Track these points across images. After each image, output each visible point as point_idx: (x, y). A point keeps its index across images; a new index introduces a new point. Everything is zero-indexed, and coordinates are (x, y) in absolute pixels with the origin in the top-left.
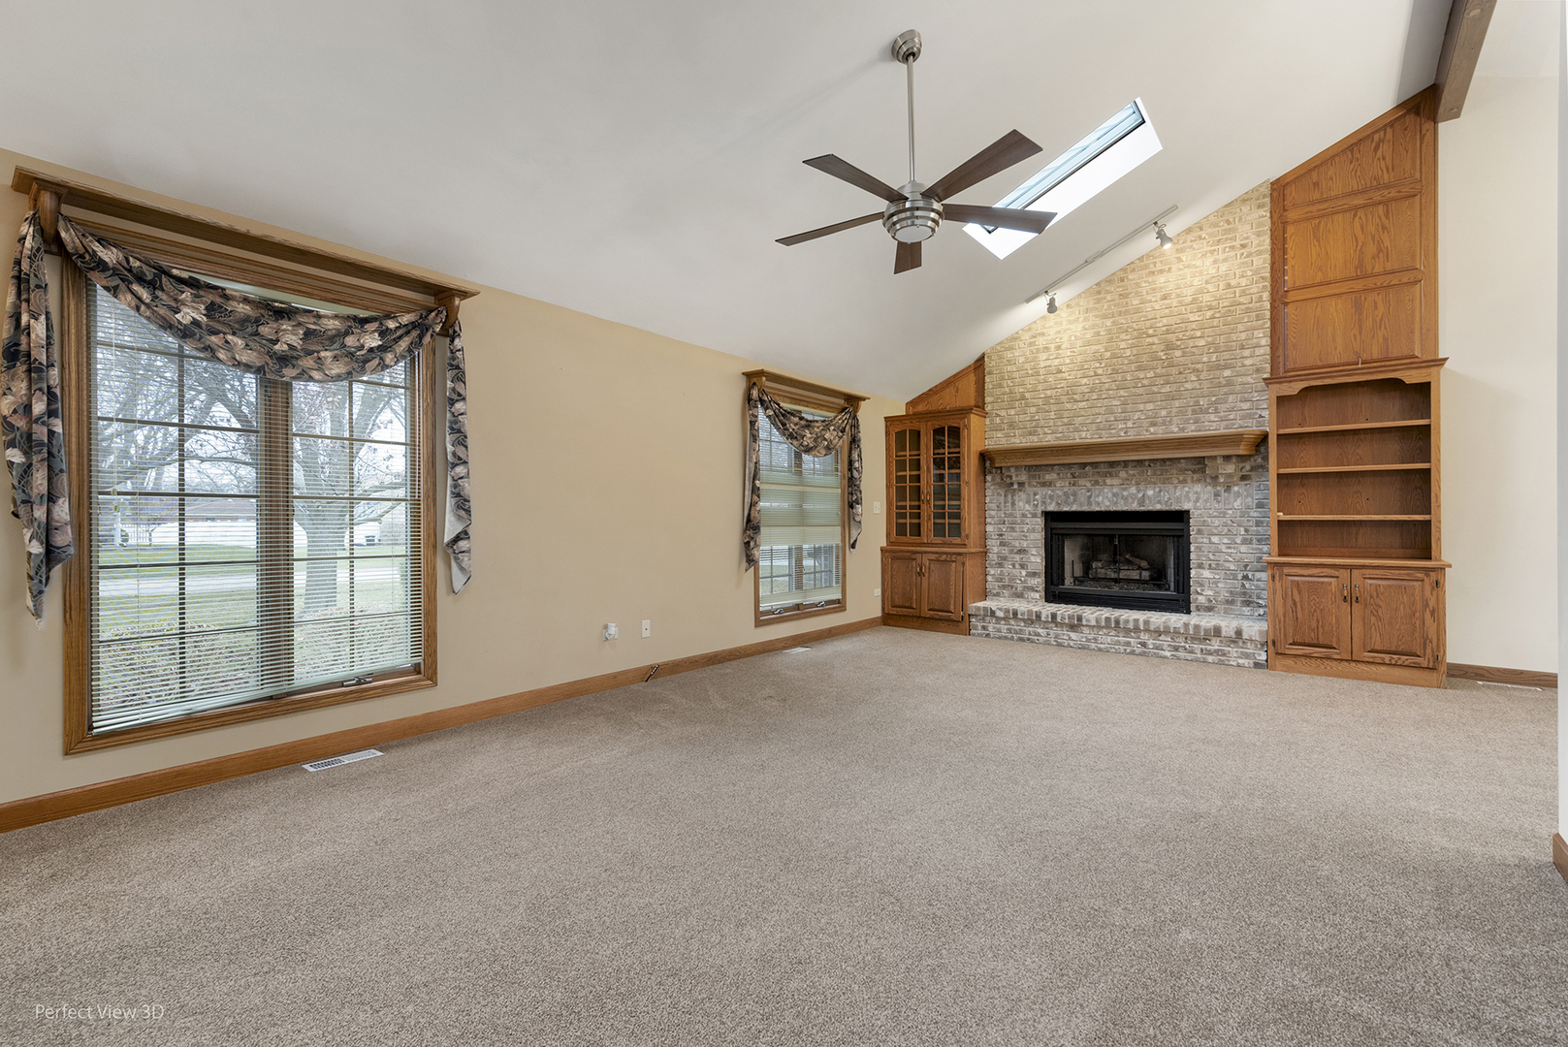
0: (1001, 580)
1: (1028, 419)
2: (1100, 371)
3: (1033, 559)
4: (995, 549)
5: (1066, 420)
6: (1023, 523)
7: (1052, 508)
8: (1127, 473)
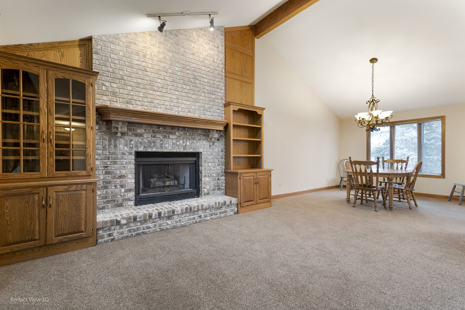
0: (106, 197)
1: (126, 93)
2: (167, 78)
3: (129, 181)
4: (102, 177)
5: (149, 100)
6: (122, 158)
7: (141, 149)
8: (179, 133)
